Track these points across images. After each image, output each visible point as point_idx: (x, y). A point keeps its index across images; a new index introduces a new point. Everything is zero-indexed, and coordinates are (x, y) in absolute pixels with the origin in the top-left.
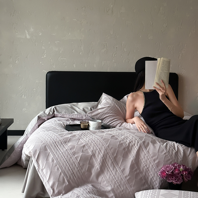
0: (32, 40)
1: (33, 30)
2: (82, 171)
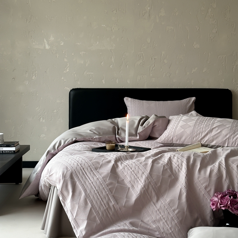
0: (53, 51)
1: (53, 39)
2: (117, 207)
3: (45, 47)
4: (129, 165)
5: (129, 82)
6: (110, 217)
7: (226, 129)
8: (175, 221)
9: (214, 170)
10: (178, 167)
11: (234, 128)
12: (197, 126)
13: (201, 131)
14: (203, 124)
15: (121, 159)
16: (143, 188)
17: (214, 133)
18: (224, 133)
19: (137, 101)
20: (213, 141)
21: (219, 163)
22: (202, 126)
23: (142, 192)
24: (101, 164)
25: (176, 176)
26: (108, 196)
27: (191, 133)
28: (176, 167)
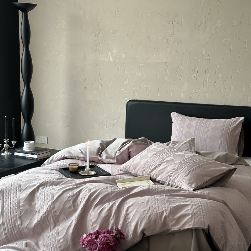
0: (116, 63)
1: (116, 52)
2: (21, 227)
3: (109, 59)
5: (182, 96)
6: (14, 235)
7: (172, 165)
8: (58, 249)
12: (152, 158)
13: (152, 164)
16: (44, 215)
17: (162, 167)
20: (158, 176)
23: (42, 217)
26: (17, 216)
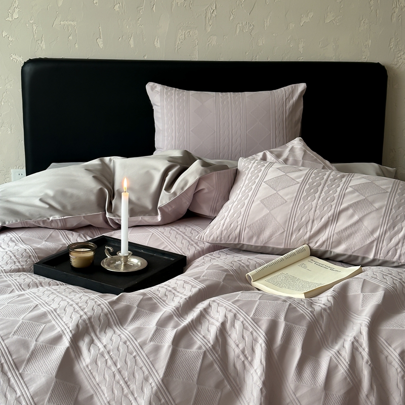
4: (109, 353)
7: (374, 215)
9: (339, 366)
10: (242, 357)
11: (393, 211)
12: (302, 202)
13: (312, 218)
14: (317, 195)
15: (93, 327)
17: (343, 223)
18: (368, 224)
19: (174, 92)
20: (339, 243)
21: (353, 343)
22: (315, 201)
24: (32, 347)
25: (236, 383)
27: (286, 222)
28: (238, 357)
